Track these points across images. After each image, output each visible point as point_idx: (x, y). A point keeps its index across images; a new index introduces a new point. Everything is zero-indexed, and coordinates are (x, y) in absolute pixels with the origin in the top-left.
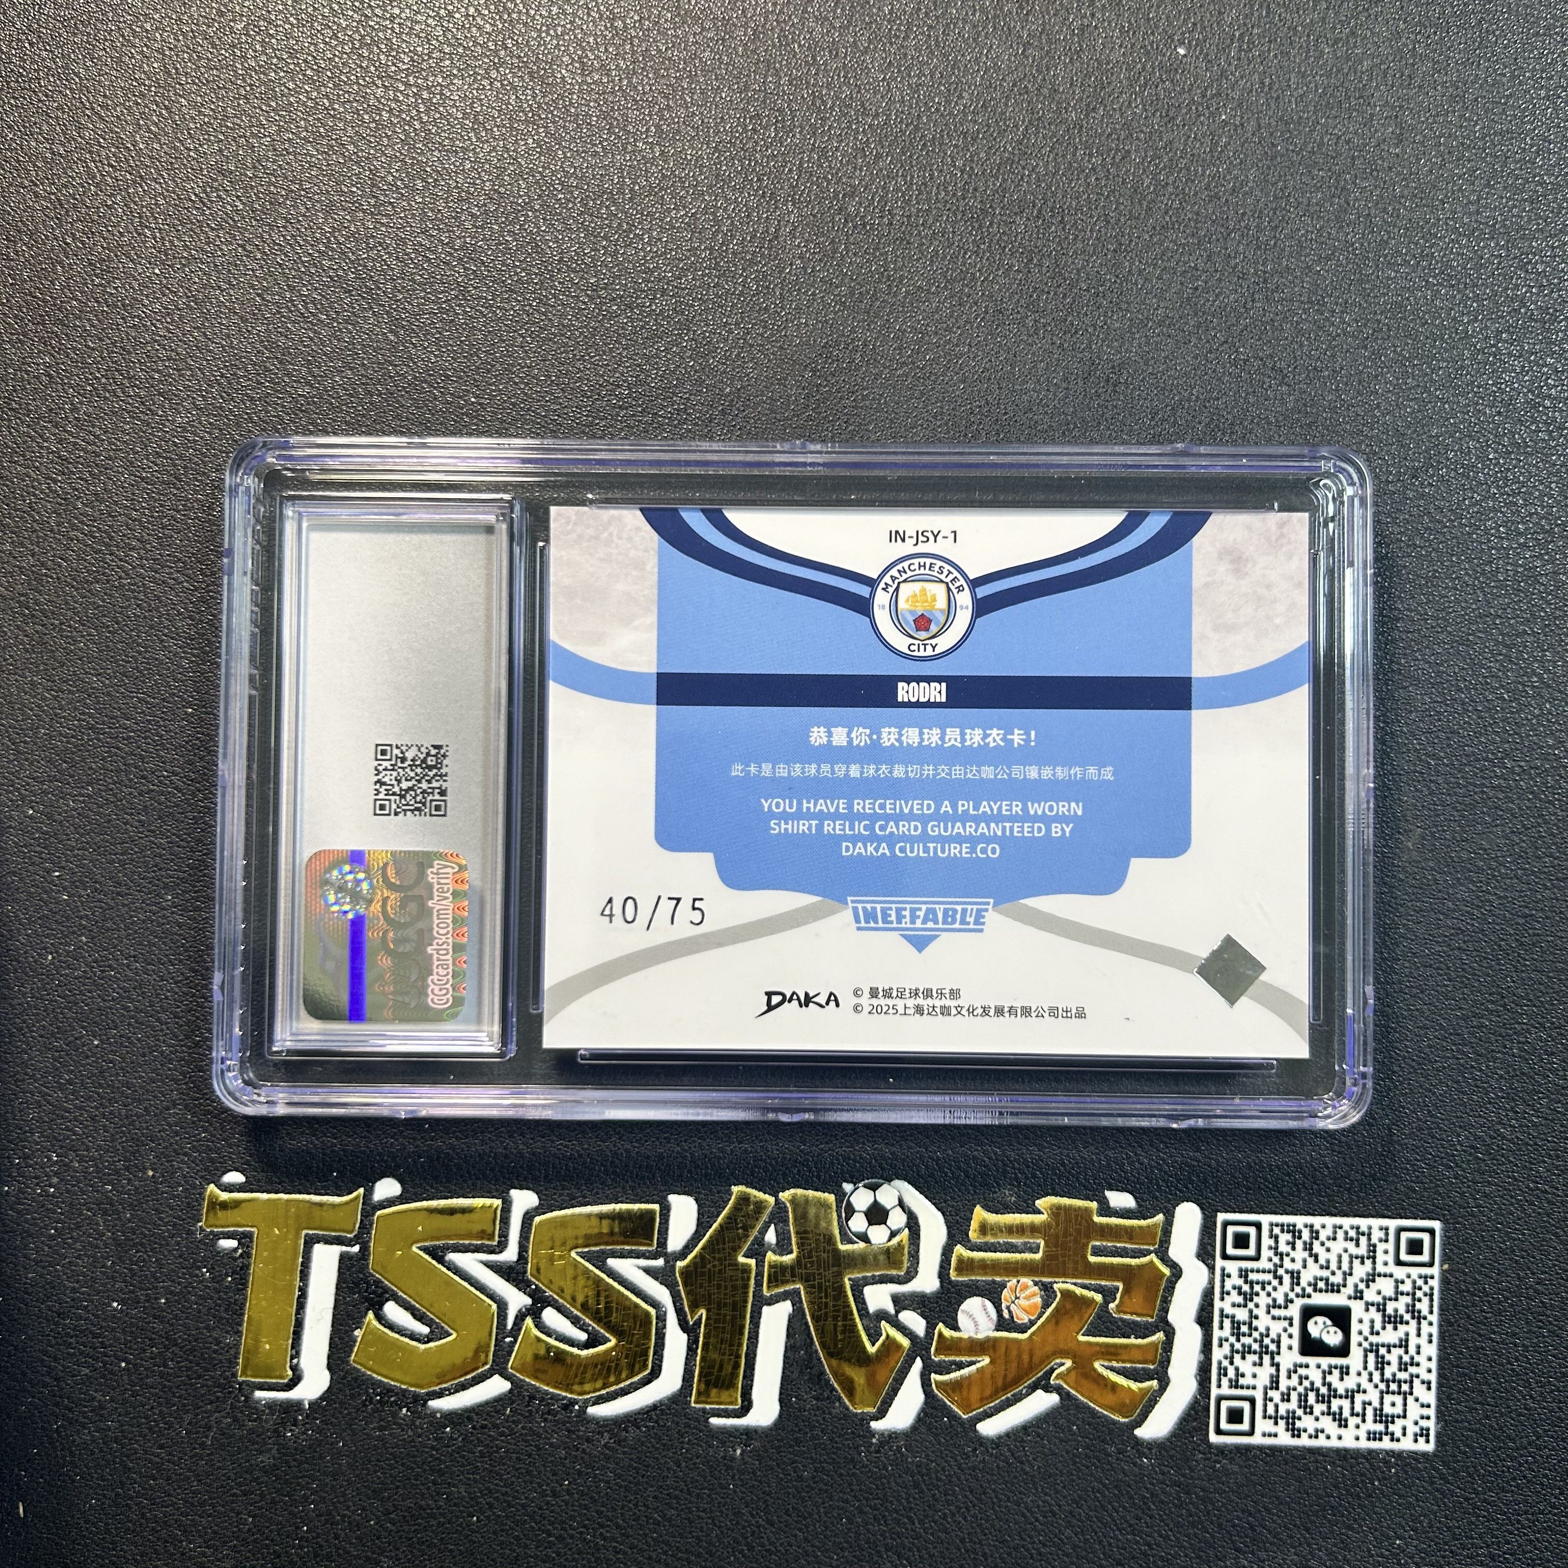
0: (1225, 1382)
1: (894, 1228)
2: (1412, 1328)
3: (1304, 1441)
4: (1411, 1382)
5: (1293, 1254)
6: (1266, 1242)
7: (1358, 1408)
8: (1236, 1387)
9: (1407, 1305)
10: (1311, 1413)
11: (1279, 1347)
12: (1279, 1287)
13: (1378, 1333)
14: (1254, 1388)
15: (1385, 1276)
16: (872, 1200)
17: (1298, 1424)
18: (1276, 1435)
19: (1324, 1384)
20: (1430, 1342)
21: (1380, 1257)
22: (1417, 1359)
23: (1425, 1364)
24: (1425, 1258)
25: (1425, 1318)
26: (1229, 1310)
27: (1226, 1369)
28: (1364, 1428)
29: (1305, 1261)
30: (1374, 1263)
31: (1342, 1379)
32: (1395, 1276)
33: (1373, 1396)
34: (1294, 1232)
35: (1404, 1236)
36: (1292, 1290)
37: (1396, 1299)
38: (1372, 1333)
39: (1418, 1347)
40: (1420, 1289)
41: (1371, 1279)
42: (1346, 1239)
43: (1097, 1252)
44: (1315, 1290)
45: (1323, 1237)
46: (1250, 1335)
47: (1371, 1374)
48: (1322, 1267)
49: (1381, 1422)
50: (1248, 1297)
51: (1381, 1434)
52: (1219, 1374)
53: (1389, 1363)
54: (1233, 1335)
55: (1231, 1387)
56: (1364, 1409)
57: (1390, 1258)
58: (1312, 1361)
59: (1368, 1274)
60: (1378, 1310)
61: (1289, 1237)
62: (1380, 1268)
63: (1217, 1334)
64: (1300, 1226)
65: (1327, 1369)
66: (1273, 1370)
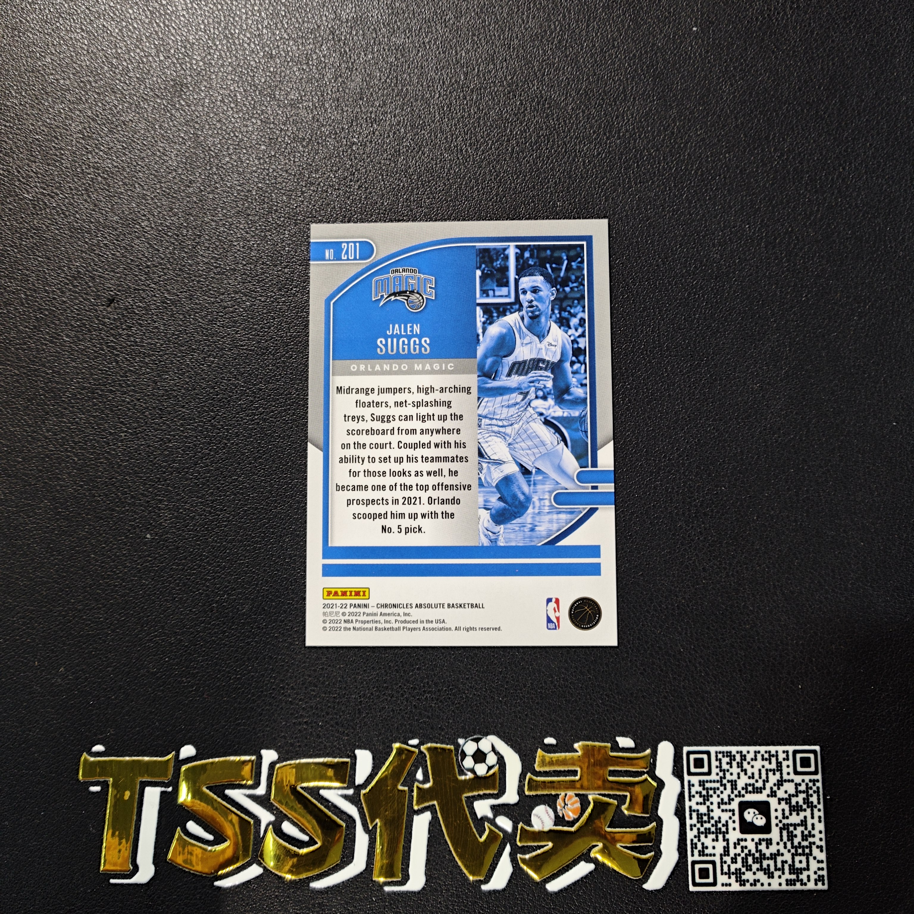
0: (696, 852)
1: (490, 764)
2: (808, 813)
3: (748, 887)
4: (810, 848)
5: (731, 770)
6: (714, 763)
7: (779, 865)
8: (703, 855)
9: (804, 799)
10: (751, 870)
11: (727, 829)
12: (724, 792)
13: (787, 818)
14: (714, 855)
15: (789, 781)
16: (476, 748)
17: (744, 877)
18: (730, 885)
19: (757, 851)
20: (820, 821)
21: (785, 770)
22: (813, 832)
23: (818, 836)
24: (812, 769)
25: (816, 807)
26: (695, 807)
27: (696, 844)
28: (784, 878)
29: (739, 774)
30: (781, 774)
31: (767, 848)
32: (795, 782)
33: (788, 857)
34: (730, 756)
35: (798, 756)
36: (732, 792)
37: (797, 796)
38: (784, 818)
39: (813, 825)
40: (811, 788)
41: (780, 783)
42: (763, 760)
43: (613, 773)
44: (746, 792)
45: (749, 757)
46: (709, 822)
47: (785, 844)
48: (749, 778)
49: (794, 874)
50: (707, 798)
51: (794, 880)
52: (692, 848)
53: (796, 836)
54: (698, 822)
55: (700, 855)
56: (783, 866)
57: (791, 770)
58: (749, 837)
59: (778, 781)
60: (786, 803)
61: (727, 759)
62: (785, 777)
63: (688, 822)
64: (734, 753)
65: (758, 841)
66: (725, 844)
